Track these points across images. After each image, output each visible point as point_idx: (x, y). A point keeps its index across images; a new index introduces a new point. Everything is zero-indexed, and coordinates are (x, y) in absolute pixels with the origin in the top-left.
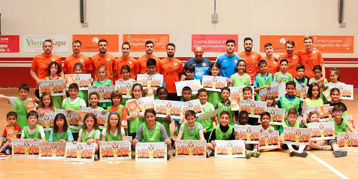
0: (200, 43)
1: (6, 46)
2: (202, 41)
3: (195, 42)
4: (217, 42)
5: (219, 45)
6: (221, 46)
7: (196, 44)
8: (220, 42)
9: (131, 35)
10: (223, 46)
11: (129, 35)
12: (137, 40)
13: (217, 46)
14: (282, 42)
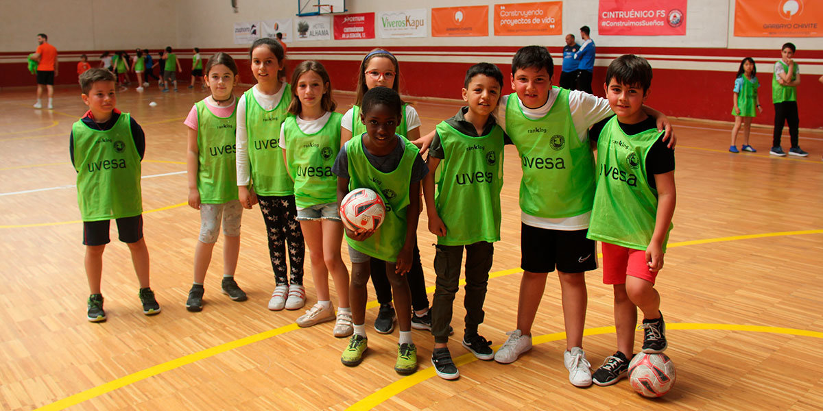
0: (613, 17)
1: (362, 29)
2: (617, 12)
3: (605, 15)
4: (645, 14)
5: (648, 20)
6: (651, 24)
7: (606, 20)
8: (651, 14)
9: (506, 6)
10: (655, 21)
11: (502, 5)
12: (514, 13)
13: (644, 23)
14: (789, 10)
